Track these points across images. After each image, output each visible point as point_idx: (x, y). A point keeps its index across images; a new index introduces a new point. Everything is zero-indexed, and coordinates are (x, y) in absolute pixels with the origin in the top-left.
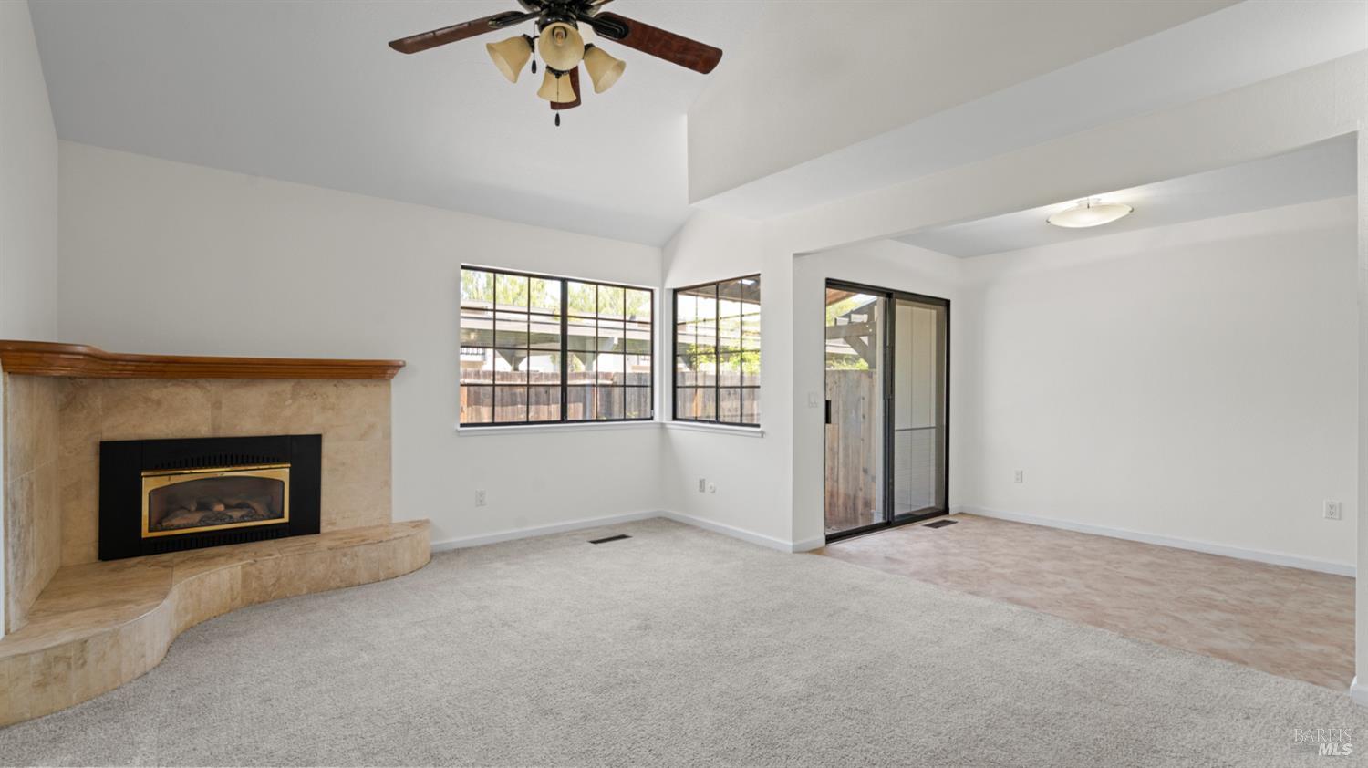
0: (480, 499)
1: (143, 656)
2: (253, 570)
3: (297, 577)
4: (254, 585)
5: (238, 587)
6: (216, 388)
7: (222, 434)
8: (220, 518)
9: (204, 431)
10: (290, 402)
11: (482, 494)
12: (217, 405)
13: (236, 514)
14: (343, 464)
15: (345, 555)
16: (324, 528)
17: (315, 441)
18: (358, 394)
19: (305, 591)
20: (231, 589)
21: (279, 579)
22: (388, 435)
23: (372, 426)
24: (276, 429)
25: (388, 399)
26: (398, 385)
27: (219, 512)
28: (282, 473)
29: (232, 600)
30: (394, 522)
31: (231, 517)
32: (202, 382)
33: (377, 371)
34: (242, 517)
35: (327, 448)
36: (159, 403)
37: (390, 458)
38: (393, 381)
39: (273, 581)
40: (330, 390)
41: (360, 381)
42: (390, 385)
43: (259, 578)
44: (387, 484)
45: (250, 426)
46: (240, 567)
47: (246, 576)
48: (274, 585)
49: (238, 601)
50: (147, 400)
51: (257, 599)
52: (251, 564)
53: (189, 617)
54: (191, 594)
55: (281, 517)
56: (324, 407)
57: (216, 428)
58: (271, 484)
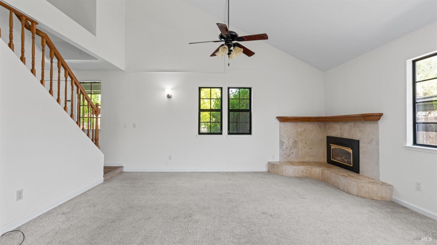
0: (418, 187)
2: (323, 172)
3: (330, 179)
4: (324, 176)
6: (341, 124)
7: (342, 137)
8: (343, 161)
9: (339, 136)
10: (353, 129)
12: (341, 129)
13: (346, 160)
14: (365, 152)
16: (361, 172)
17: (358, 143)
18: (368, 127)
19: (331, 184)
20: (319, 174)
22: (378, 144)
23: (372, 139)
24: (351, 137)
25: (377, 129)
26: (381, 123)
27: (343, 159)
28: (350, 150)
30: (380, 180)
32: (339, 123)
33: (375, 118)
34: (347, 162)
35: (361, 144)
37: (378, 153)
38: (379, 121)
39: (327, 177)
40: (361, 125)
41: (369, 122)
42: (378, 123)
44: (377, 163)
45: (346, 135)
51: (324, 180)
52: (323, 170)
55: (351, 164)
56: (360, 131)
57: (341, 135)
58: (349, 153)
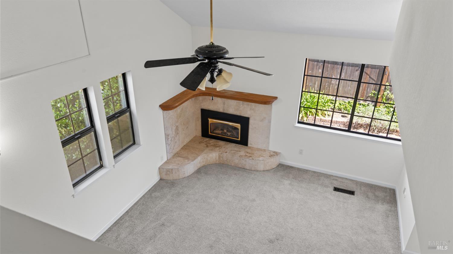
0: (301, 152)
1: (185, 174)
2: (221, 155)
3: (231, 161)
4: (221, 159)
5: (217, 158)
6: (224, 100)
7: (225, 112)
9: (221, 110)
10: (241, 106)
11: (301, 150)
12: (224, 104)
14: (255, 128)
16: (249, 145)
17: (247, 119)
18: (261, 108)
20: (216, 159)
21: (227, 160)
22: (270, 122)
23: (265, 118)
24: (238, 114)
25: (271, 110)
26: (274, 106)
27: (225, 132)
28: (238, 126)
29: (216, 161)
30: (270, 149)
31: (228, 134)
34: (230, 135)
35: (251, 122)
37: (270, 130)
38: (273, 104)
42: (272, 105)
44: (268, 137)
45: (231, 111)
46: (218, 154)
47: (219, 157)
48: (226, 161)
51: (222, 163)
52: (221, 154)
53: (204, 163)
54: (205, 158)
55: (238, 138)
56: (251, 109)
57: (224, 110)
58: (236, 129)
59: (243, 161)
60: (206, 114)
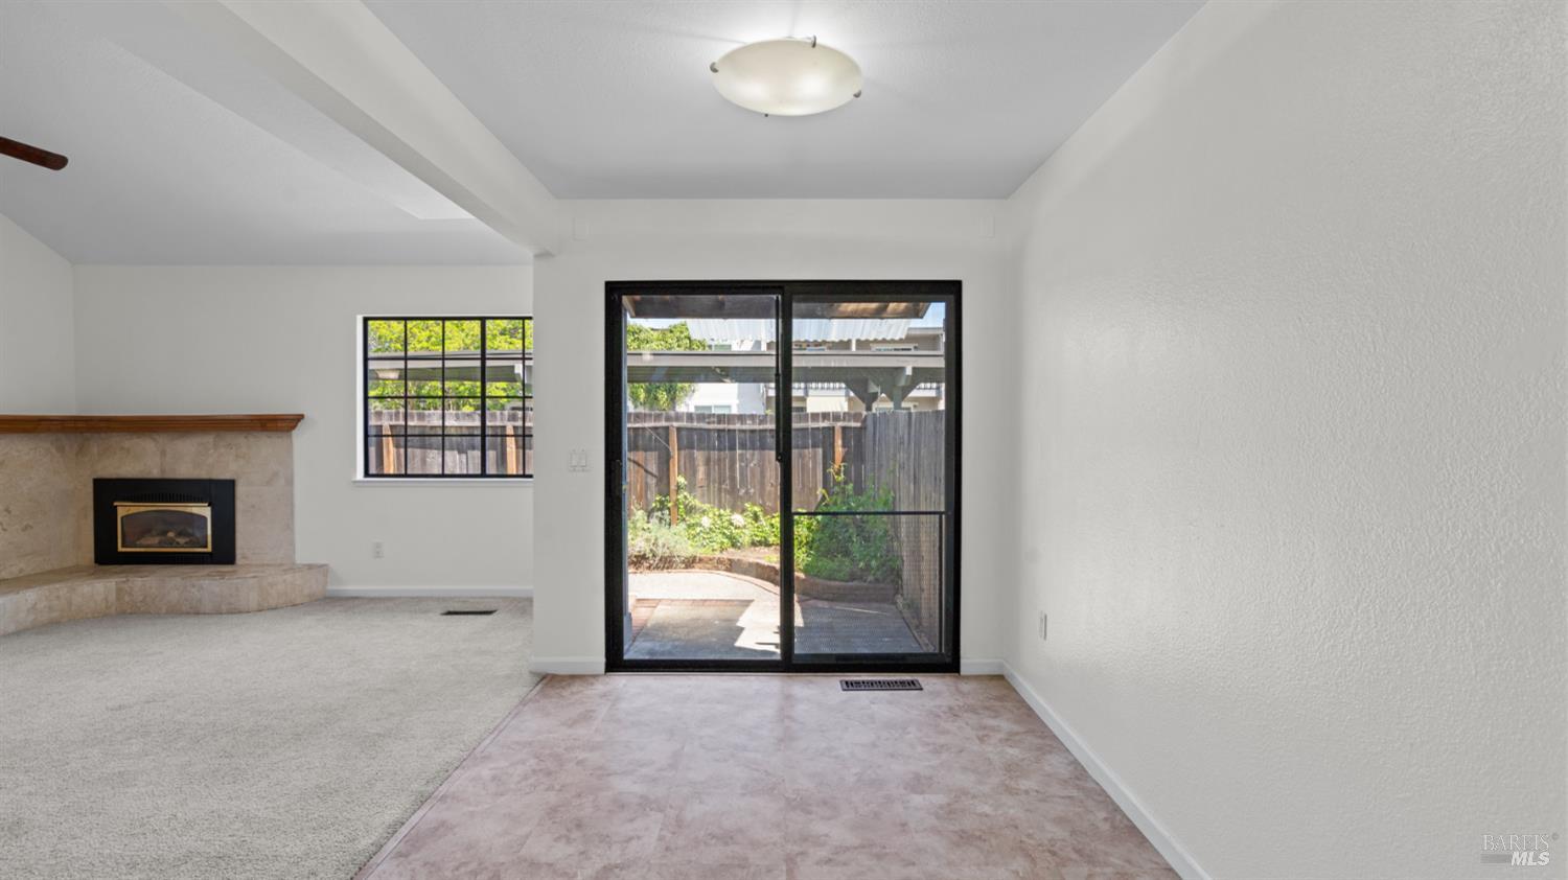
0: (377, 552)
2: (125, 586)
3: (158, 599)
4: (127, 598)
5: (112, 597)
6: (163, 439)
7: (169, 475)
8: (171, 543)
9: (155, 474)
10: (211, 451)
11: (378, 546)
12: (163, 453)
13: (182, 540)
14: (254, 507)
15: (194, 586)
16: (239, 560)
17: (229, 486)
18: (264, 446)
19: (164, 611)
20: (106, 599)
21: (145, 597)
22: (290, 482)
23: (276, 474)
24: (203, 474)
25: (289, 449)
26: (299, 436)
27: (171, 538)
28: (205, 511)
29: (107, 607)
30: (298, 562)
31: (178, 543)
32: (155, 436)
33: (282, 425)
34: (187, 541)
35: (241, 491)
36: (128, 450)
37: (293, 505)
38: (295, 432)
39: (141, 598)
40: (241, 441)
41: (266, 433)
42: (290, 436)
43: (130, 594)
44: (289, 527)
45: (185, 470)
47: (119, 591)
48: (142, 601)
49: (113, 610)
50: (122, 448)
51: (129, 611)
55: (206, 547)
56: (237, 456)
57: (163, 471)
58: (199, 517)
59: (193, 590)
60: (107, 492)
